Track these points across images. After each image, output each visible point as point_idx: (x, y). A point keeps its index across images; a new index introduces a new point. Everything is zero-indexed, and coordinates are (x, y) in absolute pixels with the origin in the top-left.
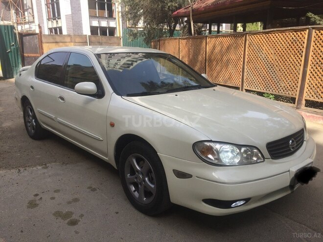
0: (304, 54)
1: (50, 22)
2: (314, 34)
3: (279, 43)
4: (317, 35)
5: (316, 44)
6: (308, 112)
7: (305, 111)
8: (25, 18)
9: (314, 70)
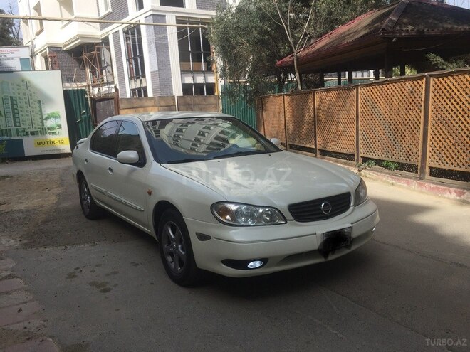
0: (422, 108)
1: (133, 82)
2: (432, 83)
3: (395, 96)
4: (436, 83)
5: (435, 95)
6: (433, 183)
7: (430, 183)
8: (102, 78)
9: (436, 129)
